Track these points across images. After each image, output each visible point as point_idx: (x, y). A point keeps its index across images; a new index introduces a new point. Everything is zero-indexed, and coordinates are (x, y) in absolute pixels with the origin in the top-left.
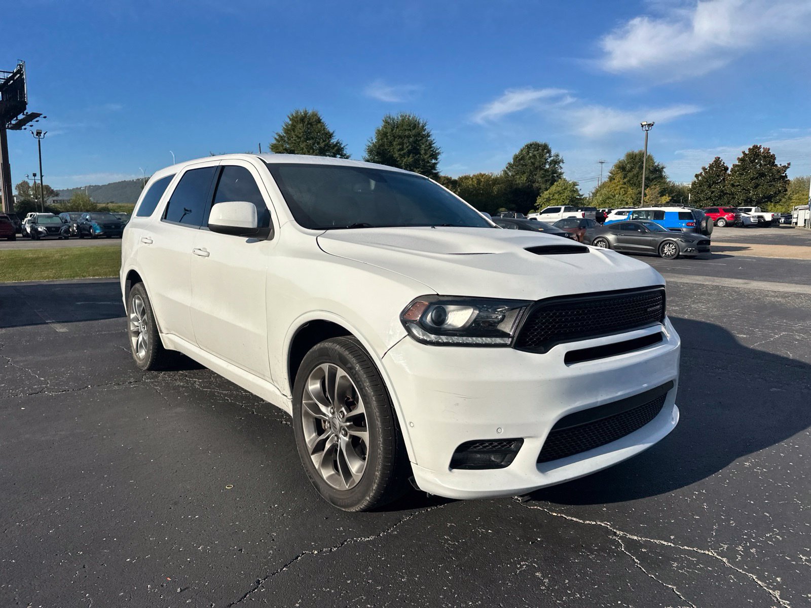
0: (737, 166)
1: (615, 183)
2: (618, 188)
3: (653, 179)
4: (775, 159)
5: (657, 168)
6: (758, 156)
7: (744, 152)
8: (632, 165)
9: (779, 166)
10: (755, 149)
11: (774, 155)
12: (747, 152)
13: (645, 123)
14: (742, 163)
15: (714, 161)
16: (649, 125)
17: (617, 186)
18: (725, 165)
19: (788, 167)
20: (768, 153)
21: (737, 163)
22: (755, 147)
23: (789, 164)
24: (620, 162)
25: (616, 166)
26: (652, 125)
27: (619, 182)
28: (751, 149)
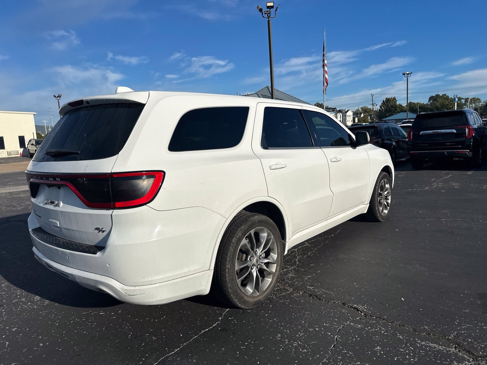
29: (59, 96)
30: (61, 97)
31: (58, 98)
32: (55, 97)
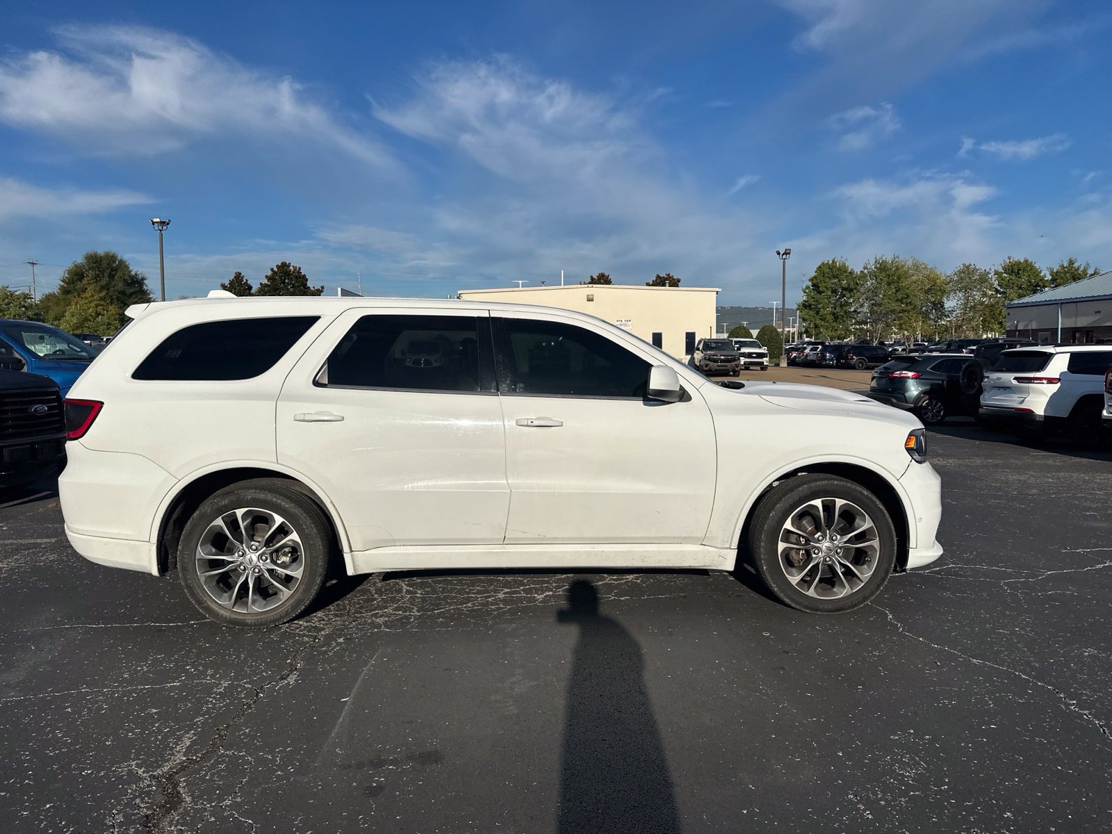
0: (266, 285)
1: (86, 298)
2: (93, 304)
3: (131, 295)
4: (307, 280)
5: (135, 279)
6: (289, 275)
7: (272, 270)
8: (97, 272)
9: (312, 289)
10: (284, 267)
11: (304, 276)
12: (276, 269)
13: (158, 220)
14: (272, 283)
15: (235, 277)
16: (162, 223)
17: (90, 303)
18: (248, 283)
19: (322, 291)
20: (299, 272)
21: (265, 281)
22: (284, 264)
23: (323, 287)
24: (75, 265)
25: (70, 272)
26: (168, 224)
27: (92, 296)
28: (280, 267)
29: (787, 253)
30: (789, 254)
31: (784, 257)
32: (779, 254)
